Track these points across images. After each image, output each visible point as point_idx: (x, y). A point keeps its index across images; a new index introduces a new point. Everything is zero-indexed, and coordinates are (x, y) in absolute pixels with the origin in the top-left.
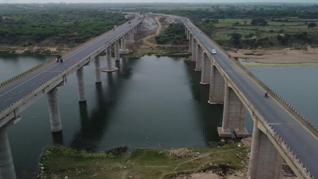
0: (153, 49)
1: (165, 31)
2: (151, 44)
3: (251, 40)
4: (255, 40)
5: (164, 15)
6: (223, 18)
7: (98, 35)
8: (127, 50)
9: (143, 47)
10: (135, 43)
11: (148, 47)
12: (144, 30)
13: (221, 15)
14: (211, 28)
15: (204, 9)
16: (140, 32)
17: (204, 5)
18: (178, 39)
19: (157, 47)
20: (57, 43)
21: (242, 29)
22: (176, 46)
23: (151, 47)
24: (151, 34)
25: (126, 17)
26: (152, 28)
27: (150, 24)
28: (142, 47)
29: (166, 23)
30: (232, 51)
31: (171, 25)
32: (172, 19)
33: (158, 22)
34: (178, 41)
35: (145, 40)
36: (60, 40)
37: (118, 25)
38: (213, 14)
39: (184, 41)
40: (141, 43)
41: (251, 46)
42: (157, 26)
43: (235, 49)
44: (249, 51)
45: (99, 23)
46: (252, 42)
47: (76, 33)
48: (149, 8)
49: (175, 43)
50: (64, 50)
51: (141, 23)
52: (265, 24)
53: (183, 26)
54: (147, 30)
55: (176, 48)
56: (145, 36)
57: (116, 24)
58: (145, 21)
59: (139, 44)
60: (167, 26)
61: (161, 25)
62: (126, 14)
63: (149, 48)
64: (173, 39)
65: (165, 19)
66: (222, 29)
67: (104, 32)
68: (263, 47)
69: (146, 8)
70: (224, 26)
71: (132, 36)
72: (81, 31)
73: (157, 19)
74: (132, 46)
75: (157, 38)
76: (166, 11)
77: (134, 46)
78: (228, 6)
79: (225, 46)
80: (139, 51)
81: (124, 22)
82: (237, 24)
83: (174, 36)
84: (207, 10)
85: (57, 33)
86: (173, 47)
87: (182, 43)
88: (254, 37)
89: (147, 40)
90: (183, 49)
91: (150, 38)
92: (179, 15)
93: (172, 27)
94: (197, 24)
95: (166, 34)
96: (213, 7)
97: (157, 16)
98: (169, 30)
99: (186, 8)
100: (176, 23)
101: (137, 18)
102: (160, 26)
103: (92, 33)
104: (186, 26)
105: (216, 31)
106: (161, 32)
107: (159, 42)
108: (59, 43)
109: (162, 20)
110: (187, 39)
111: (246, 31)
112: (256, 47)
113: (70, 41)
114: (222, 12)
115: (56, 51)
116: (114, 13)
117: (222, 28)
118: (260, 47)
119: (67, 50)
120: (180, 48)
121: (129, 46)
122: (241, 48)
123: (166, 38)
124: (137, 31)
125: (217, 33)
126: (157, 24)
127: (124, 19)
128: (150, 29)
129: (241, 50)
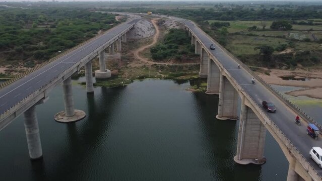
0: (147, 69)
1: (164, 40)
2: (145, 60)
3: (286, 54)
4: (291, 54)
5: (163, 16)
6: (232, 19)
7: (71, 47)
8: (109, 71)
9: (133, 65)
10: (122, 59)
11: (141, 65)
12: (137, 37)
13: (230, 16)
14: (225, 35)
15: (207, 8)
16: (130, 41)
17: (205, 4)
18: (183, 53)
19: (152, 66)
20: (9, 59)
21: (264, 36)
22: (181, 64)
23: (145, 66)
24: (146, 43)
25: (117, 18)
26: (147, 34)
27: (145, 29)
28: (131, 65)
29: (166, 27)
30: (261, 71)
31: (172, 31)
32: (172, 22)
33: (156, 26)
34: (182, 56)
35: (136, 53)
36: (14, 55)
37: (105, 30)
38: (220, 15)
39: (192, 56)
40: (131, 59)
41: (288, 64)
42: (153, 31)
43: (266, 69)
44: (287, 73)
45: (79, 27)
46: (287, 58)
47: (41, 44)
48: (145, 7)
49: (179, 59)
50: (16, 72)
51: (133, 29)
52: (289, 28)
53: (187, 32)
54: (140, 37)
55: (181, 68)
56: (137, 47)
57: (101, 29)
58: (139, 25)
59: (127, 59)
60: (167, 32)
61: (159, 29)
62: (118, 15)
63: (142, 67)
64: (175, 52)
65: (164, 21)
66: (238, 36)
67: (80, 42)
68: (304, 66)
69: (143, 7)
70: (239, 31)
71: (119, 47)
72: (48, 40)
73: (154, 21)
74: (117, 64)
75: (153, 51)
76: (165, 11)
77: (120, 64)
78: (232, 5)
79: (250, 64)
80: (127, 73)
81: (112, 26)
82: (254, 28)
83: (177, 47)
84: (211, 9)
85: (14, 44)
86: (176, 66)
87: (188, 60)
88: (289, 51)
89: (140, 53)
90: (191, 68)
91: (144, 50)
92: (180, 16)
93: (173, 34)
94: (206, 30)
95: (165, 44)
96: (216, 6)
97: (154, 17)
98: (169, 39)
99: (187, 8)
100: (177, 28)
101: (129, 20)
102: (158, 31)
103: (62, 44)
104: (193, 34)
105: (231, 38)
106: (159, 40)
107: (156, 58)
108: (12, 60)
109: (160, 23)
110: (196, 53)
111: (269, 38)
112: (295, 66)
113: (29, 56)
114: (230, 13)
115: (4, 73)
116: (103, 14)
117: (237, 34)
118: (300, 65)
119: (20, 72)
120: (186, 67)
121: (113, 64)
122: (273, 67)
123: (165, 52)
124: (127, 39)
125: (234, 42)
126: (154, 28)
127: (113, 22)
128: (145, 36)
129: (274, 71)
